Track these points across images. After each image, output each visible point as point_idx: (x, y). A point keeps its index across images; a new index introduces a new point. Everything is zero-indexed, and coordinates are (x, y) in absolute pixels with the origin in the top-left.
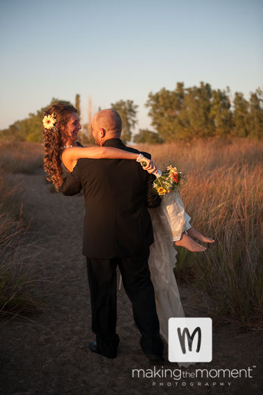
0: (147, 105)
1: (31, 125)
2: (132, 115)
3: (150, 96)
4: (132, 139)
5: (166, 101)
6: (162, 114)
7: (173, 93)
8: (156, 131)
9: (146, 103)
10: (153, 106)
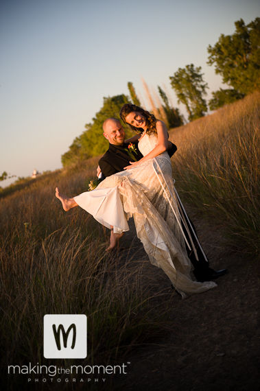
0: (211, 62)
1: (92, 137)
2: (198, 81)
3: (210, 51)
4: (208, 107)
5: (231, 48)
6: (231, 65)
7: (235, 36)
8: (232, 88)
9: (208, 61)
10: (217, 60)
